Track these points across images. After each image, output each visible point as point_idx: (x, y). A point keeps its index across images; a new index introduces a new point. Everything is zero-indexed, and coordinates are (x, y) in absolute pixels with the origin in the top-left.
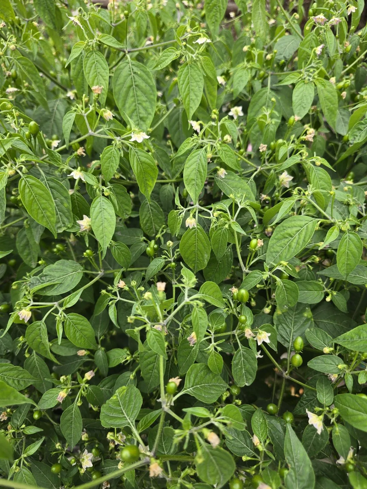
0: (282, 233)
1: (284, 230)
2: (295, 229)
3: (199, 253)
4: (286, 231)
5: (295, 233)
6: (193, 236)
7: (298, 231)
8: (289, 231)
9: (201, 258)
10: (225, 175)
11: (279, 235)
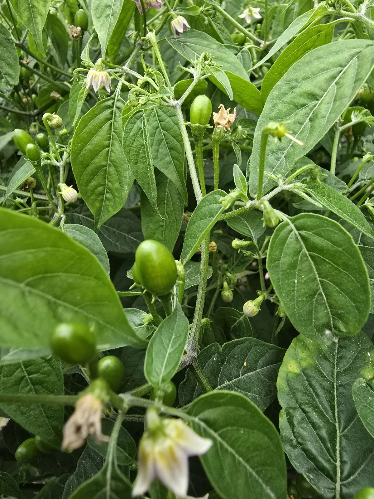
0: (287, 99)
1: (294, 88)
2: (322, 78)
3: (112, 170)
4: (297, 91)
5: (324, 85)
6: (106, 126)
7: (334, 78)
8: (308, 87)
9: (117, 185)
10: (185, 26)
11: (280, 106)
